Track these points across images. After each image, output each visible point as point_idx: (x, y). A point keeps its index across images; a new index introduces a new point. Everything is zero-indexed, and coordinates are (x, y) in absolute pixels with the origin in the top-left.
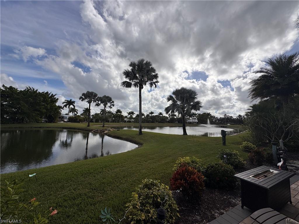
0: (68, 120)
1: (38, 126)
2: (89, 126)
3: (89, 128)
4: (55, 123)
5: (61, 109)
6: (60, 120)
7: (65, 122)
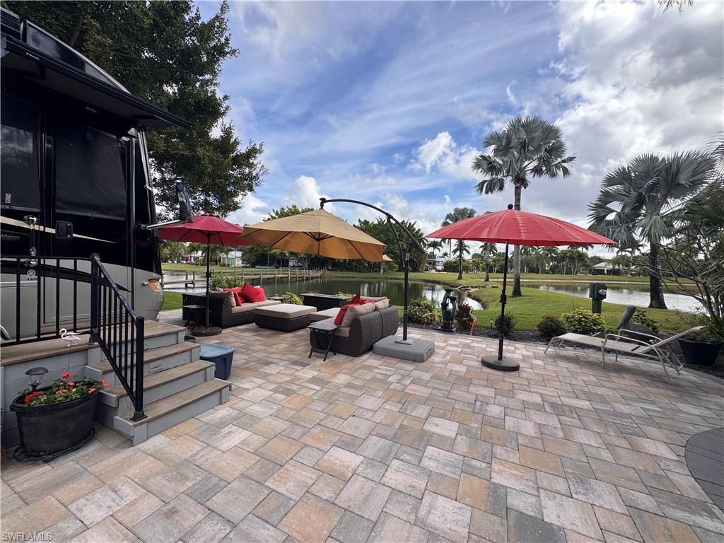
0: (443, 268)
1: (395, 277)
2: (460, 278)
3: (460, 282)
4: (420, 272)
5: (439, 247)
6: (430, 266)
7: (439, 271)
